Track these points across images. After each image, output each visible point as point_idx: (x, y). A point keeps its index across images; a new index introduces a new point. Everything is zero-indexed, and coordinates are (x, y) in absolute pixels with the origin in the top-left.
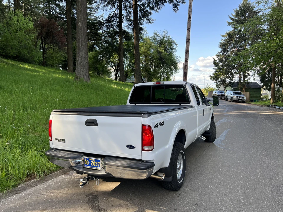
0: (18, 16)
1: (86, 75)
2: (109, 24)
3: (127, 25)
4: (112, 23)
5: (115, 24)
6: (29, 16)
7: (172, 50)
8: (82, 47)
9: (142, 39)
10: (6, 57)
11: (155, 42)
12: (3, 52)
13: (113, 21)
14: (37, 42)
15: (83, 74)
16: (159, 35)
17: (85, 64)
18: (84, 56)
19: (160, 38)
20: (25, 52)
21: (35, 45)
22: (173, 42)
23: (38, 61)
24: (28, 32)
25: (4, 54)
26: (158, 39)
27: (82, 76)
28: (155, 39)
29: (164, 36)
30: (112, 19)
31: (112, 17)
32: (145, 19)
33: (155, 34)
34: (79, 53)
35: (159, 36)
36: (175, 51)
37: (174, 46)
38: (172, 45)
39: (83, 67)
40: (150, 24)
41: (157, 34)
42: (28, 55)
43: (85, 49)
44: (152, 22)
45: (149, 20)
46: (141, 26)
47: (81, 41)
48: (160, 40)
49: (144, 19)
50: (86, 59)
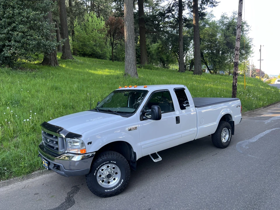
0: (92, 17)
1: (134, 71)
2: (170, 14)
3: (188, 12)
4: (173, 13)
5: (176, 13)
6: (101, 17)
7: (243, 32)
8: (129, 45)
9: (208, 24)
10: (84, 55)
11: (223, 25)
12: (82, 51)
13: (174, 10)
14: (107, 40)
15: (131, 70)
16: (227, 17)
17: (132, 61)
18: (131, 53)
19: (228, 20)
20: (98, 50)
21: (105, 43)
22: (244, 23)
23: (109, 57)
24: (101, 31)
25: (82, 53)
26: (226, 21)
27: (130, 73)
28: (223, 22)
29: (234, 17)
30: (173, 8)
31: (173, 6)
32: (209, 3)
33: (223, 17)
34: (127, 51)
35: (228, 19)
36: (247, 33)
37: (245, 27)
38: (242, 26)
39: (131, 64)
40: (214, 7)
41: (225, 16)
42: (100, 52)
43: (132, 47)
44: (216, 4)
45: (213, 3)
46: (204, 11)
47: (129, 40)
48: (229, 23)
49: (207, 3)
50: (134, 56)
